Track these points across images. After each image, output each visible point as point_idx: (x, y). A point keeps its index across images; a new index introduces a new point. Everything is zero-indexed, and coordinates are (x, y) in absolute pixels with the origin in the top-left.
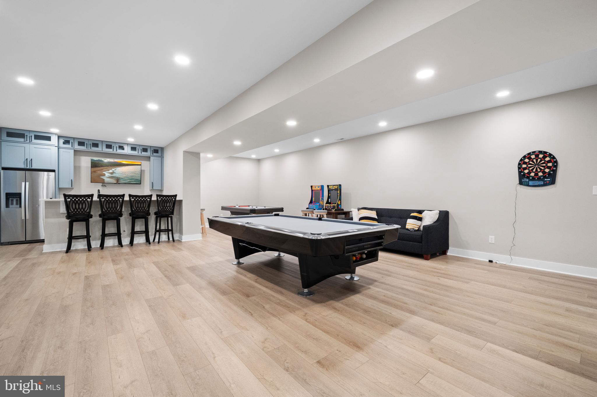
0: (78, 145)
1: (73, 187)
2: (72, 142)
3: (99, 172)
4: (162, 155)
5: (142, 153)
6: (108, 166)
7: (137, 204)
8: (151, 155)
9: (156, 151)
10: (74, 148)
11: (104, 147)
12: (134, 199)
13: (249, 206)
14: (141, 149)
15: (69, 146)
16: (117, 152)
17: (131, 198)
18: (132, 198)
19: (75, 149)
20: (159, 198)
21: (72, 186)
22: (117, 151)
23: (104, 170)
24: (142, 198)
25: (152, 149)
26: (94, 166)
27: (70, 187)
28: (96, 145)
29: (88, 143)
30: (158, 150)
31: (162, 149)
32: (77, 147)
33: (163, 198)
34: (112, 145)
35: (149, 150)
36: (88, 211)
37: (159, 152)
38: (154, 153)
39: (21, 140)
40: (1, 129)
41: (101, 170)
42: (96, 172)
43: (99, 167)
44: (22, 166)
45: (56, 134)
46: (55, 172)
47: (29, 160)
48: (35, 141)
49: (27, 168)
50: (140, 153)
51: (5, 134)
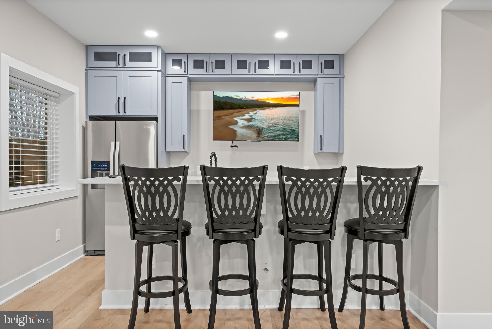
0: (194, 68)
1: (186, 150)
2: (184, 62)
3: (227, 118)
4: (342, 73)
5: (302, 70)
6: (243, 108)
7: (300, 196)
8: (320, 73)
9: (329, 64)
10: (187, 74)
11: (235, 64)
12: (292, 180)
14: (300, 63)
15: (181, 70)
16: (256, 74)
17: (285, 177)
18: (287, 180)
19: (189, 76)
20: (366, 179)
21: (184, 149)
22: (255, 72)
23: (235, 114)
24: (317, 180)
25: (322, 60)
26: (218, 108)
27: (182, 150)
28: (220, 64)
29: (208, 62)
30: (333, 62)
31: (342, 57)
32: (192, 71)
33: (377, 180)
34: (247, 60)
35: (314, 65)
37: (336, 65)
38: (324, 69)
39: (113, 64)
40: (87, 48)
41: (231, 115)
42: (222, 118)
43: (227, 109)
44: (113, 113)
45: (158, 47)
46: (157, 121)
47: (121, 101)
48: (129, 64)
49: (120, 115)
50: (298, 73)
51: (92, 57)
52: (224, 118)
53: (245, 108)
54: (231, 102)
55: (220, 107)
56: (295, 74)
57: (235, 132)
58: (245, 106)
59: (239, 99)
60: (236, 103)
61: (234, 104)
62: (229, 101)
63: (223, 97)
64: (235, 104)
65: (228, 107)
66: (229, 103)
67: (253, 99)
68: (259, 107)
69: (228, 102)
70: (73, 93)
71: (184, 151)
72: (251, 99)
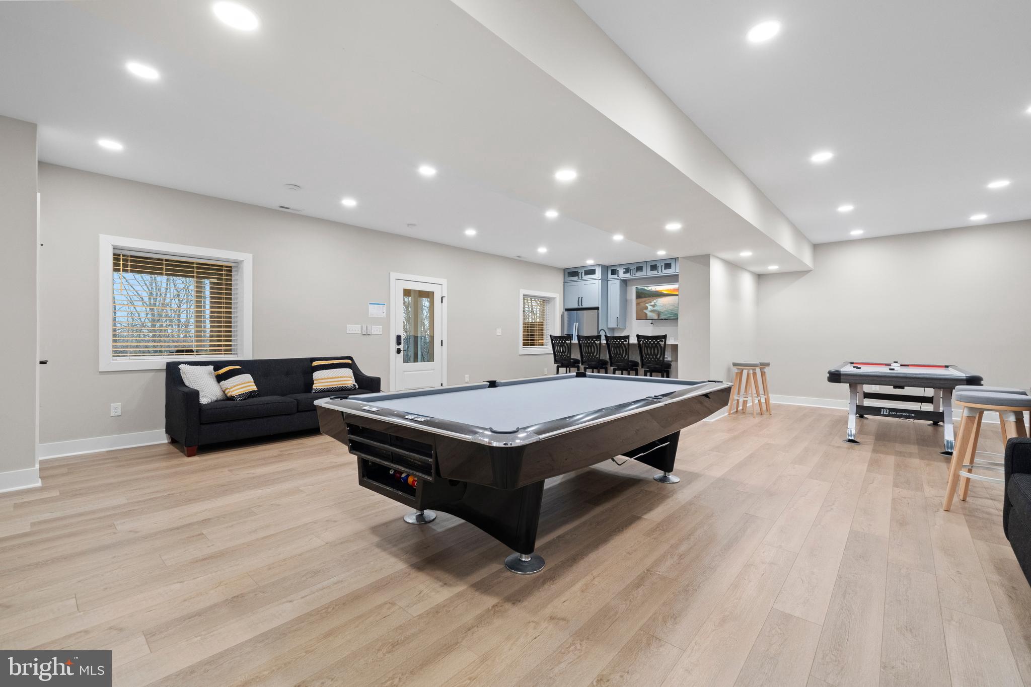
1: (619, 326)
2: (618, 271)
10: (619, 277)
11: (649, 268)
13: (947, 367)
15: (616, 276)
16: (662, 273)
19: (622, 279)
22: (655, 273)
23: (647, 301)
26: (638, 297)
27: (616, 326)
28: (640, 269)
29: (632, 268)
32: (622, 276)
34: (656, 264)
36: (568, 356)
39: (576, 278)
40: (565, 270)
43: (643, 298)
44: (576, 306)
45: (599, 265)
46: (599, 310)
47: (580, 299)
48: (585, 277)
49: (580, 307)
51: (567, 275)
53: (652, 297)
57: (646, 314)
60: (649, 293)
61: (646, 294)
62: (643, 292)
65: (643, 296)
67: (656, 290)
68: (659, 296)
70: (555, 298)
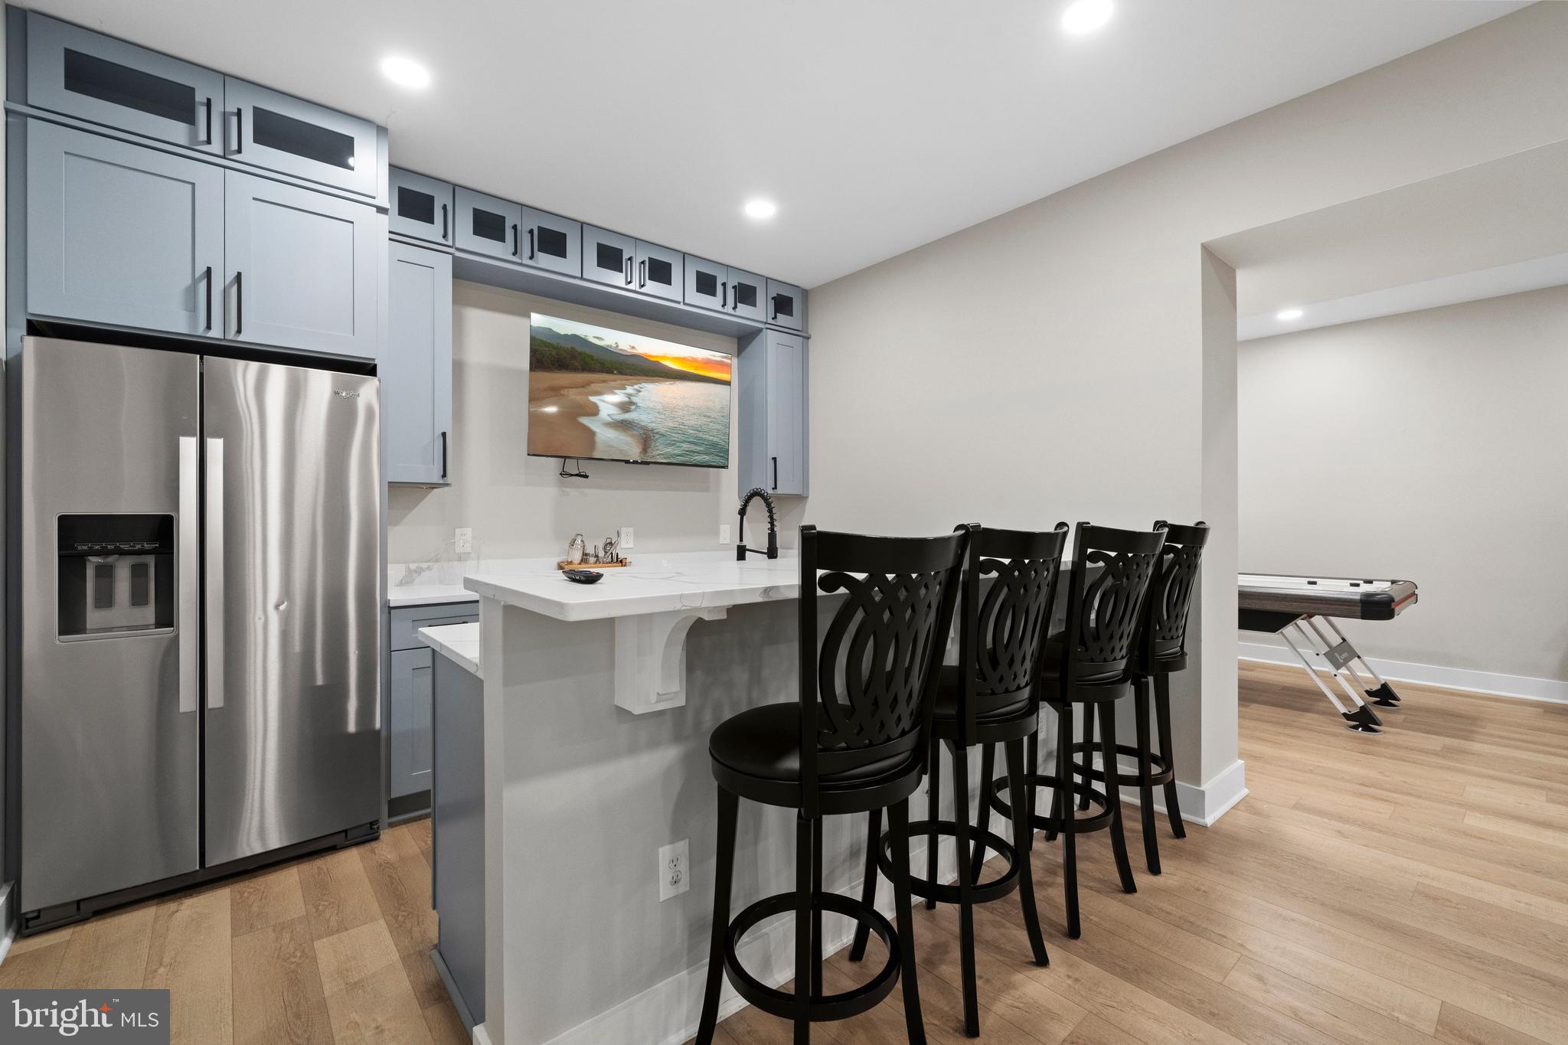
0: (475, 233)
1: (449, 479)
2: (445, 207)
3: (573, 395)
4: (805, 327)
5: (738, 305)
6: (612, 373)
8: (770, 321)
9: (783, 305)
10: (453, 249)
14: (735, 288)
15: (431, 232)
16: (643, 290)
19: (458, 254)
21: (444, 475)
22: (642, 286)
23: (593, 387)
25: (772, 292)
26: (540, 363)
27: (436, 478)
28: (552, 242)
29: (519, 227)
30: (790, 300)
31: (805, 296)
32: (466, 238)
34: (621, 251)
35: (760, 298)
37: (796, 307)
38: (777, 312)
39: (175, 130)
41: (583, 387)
42: (562, 392)
43: (575, 370)
44: (176, 322)
46: (375, 378)
47: (218, 283)
49: (208, 335)
50: (731, 311)
52: (566, 393)
53: (615, 372)
54: (585, 353)
55: (557, 362)
56: (725, 311)
57: (591, 434)
58: (616, 369)
59: (602, 347)
60: (596, 357)
61: (591, 357)
62: (579, 349)
63: (566, 335)
64: (593, 360)
65: (577, 364)
66: (580, 353)
67: (634, 351)
68: (647, 376)
69: (576, 351)
71: (441, 482)
72: (629, 350)
